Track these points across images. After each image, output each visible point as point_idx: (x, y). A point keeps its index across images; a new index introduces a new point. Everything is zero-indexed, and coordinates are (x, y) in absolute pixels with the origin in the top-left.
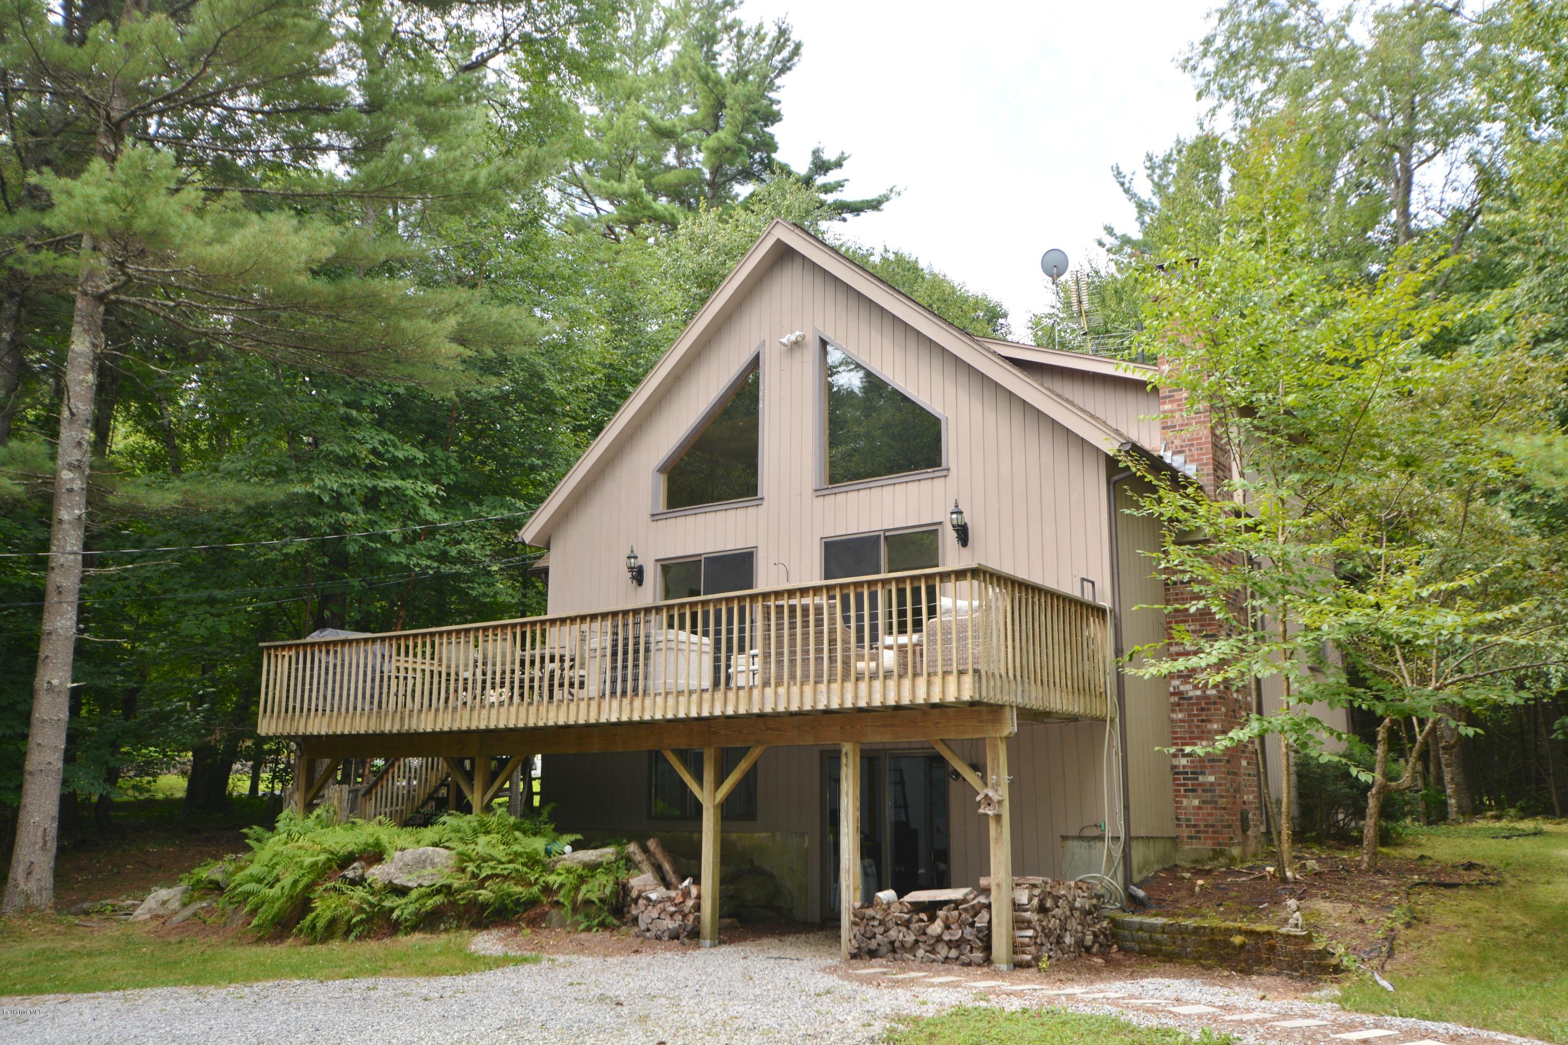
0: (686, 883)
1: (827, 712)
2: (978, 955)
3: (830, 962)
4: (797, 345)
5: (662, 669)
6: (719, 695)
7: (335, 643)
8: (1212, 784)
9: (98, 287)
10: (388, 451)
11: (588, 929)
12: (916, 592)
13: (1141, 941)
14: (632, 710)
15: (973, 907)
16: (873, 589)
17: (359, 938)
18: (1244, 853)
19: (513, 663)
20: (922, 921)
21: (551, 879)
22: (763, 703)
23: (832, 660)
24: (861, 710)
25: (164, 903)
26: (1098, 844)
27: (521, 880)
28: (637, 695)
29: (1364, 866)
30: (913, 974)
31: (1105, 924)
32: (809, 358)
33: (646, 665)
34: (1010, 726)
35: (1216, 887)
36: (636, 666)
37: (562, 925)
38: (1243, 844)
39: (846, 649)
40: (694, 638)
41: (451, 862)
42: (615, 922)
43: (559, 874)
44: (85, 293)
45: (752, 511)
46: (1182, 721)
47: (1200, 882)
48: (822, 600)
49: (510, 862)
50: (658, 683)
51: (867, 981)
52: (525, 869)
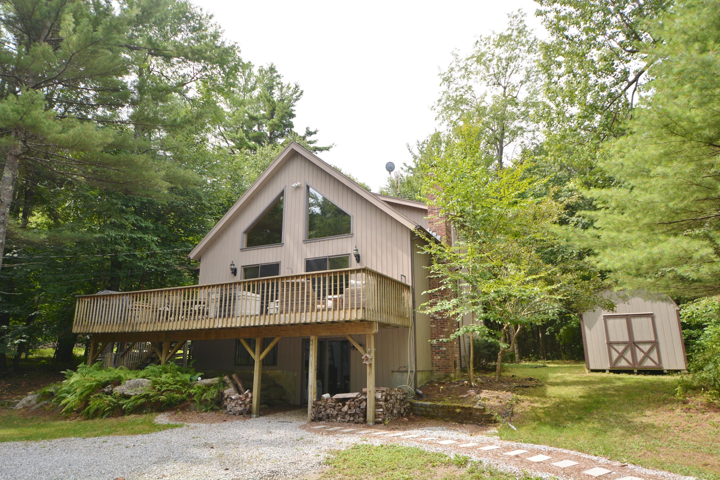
0: (247, 392)
1: (305, 324)
2: (361, 419)
3: (303, 423)
4: (298, 187)
5: (240, 307)
6: (262, 317)
7: (107, 296)
8: (445, 351)
9: (17, 152)
10: (138, 223)
11: (206, 411)
12: (341, 277)
13: (421, 411)
14: (227, 323)
15: (360, 400)
16: (324, 276)
17: (108, 417)
18: (455, 376)
19: (180, 304)
20: (340, 406)
21: (191, 391)
22: (280, 321)
23: (308, 303)
24: (318, 323)
25: (29, 401)
26: (405, 374)
27: (178, 391)
28: (230, 317)
29: (497, 380)
30: (336, 428)
31: (408, 404)
32: (302, 193)
33: (234, 305)
34: (376, 330)
35: (447, 389)
36: (230, 305)
37: (195, 410)
38: (455, 372)
39: (313, 299)
40: (253, 295)
41: (150, 385)
42: (218, 408)
43: (195, 389)
44: (11, 154)
45: (279, 248)
46: (434, 328)
47: (442, 387)
48: (304, 280)
49: (175, 384)
50: (238, 312)
51: (318, 431)
52: (181, 387)
